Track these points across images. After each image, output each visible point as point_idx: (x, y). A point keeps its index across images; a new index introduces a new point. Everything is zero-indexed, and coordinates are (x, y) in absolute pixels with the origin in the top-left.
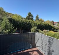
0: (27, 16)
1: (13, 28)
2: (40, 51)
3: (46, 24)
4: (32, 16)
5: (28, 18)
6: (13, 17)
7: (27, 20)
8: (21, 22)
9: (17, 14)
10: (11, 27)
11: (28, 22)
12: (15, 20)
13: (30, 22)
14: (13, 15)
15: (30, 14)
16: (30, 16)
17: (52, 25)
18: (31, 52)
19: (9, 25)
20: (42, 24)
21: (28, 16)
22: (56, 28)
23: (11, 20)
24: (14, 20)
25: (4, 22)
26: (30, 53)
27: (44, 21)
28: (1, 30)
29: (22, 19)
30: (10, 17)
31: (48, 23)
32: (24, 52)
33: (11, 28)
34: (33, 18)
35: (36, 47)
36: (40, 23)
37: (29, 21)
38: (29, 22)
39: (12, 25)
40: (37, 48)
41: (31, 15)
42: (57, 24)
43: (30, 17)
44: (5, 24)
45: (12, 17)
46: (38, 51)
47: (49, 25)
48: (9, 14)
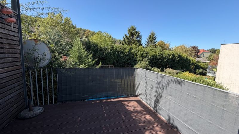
0: (126, 36)
1: (94, 62)
2: (143, 102)
3: (174, 56)
4: (139, 36)
5: (129, 41)
6: (94, 40)
7: (126, 46)
8: (111, 50)
9: (103, 32)
10: (90, 60)
11: (127, 50)
12: (99, 44)
13: (133, 51)
14: (94, 33)
15: (134, 29)
16: (133, 35)
17: (191, 58)
18: (125, 102)
19: (85, 56)
20: (162, 55)
21: (128, 35)
22: (202, 65)
23: (88, 46)
24: (96, 46)
25: (75, 49)
26: (123, 102)
27: (170, 47)
28: (73, 63)
29: (114, 42)
30: (87, 40)
31: (179, 52)
32: (113, 101)
33: (88, 63)
34: (139, 41)
35: (137, 96)
36: (157, 52)
37: (129, 47)
38: (131, 49)
39: (91, 55)
40: (139, 98)
41: (137, 32)
42: (207, 55)
43: (134, 38)
44: (77, 54)
45: (91, 40)
46: (139, 102)
47: (183, 56)
48: (85, 31)
